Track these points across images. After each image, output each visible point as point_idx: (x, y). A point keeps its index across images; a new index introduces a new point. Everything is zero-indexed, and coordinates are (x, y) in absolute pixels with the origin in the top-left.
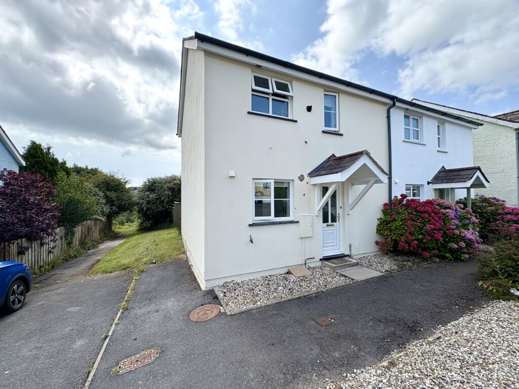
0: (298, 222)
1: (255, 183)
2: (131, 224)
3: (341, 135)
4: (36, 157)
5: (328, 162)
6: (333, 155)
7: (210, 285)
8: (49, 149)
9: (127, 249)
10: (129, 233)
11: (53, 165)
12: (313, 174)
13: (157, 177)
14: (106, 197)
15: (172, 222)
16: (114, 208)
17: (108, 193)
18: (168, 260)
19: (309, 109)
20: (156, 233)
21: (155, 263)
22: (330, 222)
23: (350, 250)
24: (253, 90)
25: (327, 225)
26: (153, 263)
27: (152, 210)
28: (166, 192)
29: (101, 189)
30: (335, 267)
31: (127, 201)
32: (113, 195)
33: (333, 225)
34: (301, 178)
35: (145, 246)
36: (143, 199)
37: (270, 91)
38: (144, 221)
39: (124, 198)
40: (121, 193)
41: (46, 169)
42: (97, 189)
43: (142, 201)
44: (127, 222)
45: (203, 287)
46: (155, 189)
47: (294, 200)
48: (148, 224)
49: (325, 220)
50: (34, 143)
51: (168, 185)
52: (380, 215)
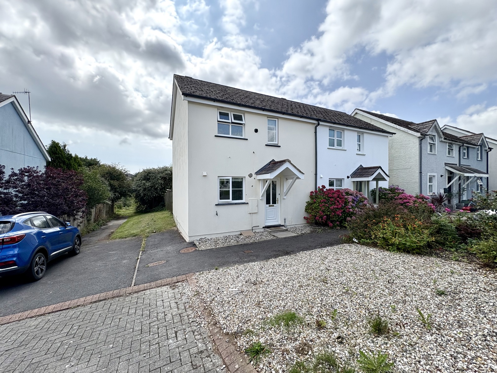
0: (248, 203)
1: (220, 179)
2: (127, 208)
3: (280, 146)
4: (56, 154)
5: (269, 164)
6: (273, 160)
7: (192, 239)
8: (65, 146)
9: (132, 224)
10: (128, 215)
11: (69, 160)
12: (258, 173)
13: (151, 168)
14: (110, 185)
15: (165, 206)
16: (117, 194)
17: (112, 182)
18: (164, 231)
19: (256, 131)
20: (153, 214)
21: (155, 232)
22: (271, 204)
23: (285, 222)
24: (218, 121)
25: (269, 206)
26: (154, 232)
27: (148, 196)
28: (160, 181)
29: (106, 179)
30: (270, 231)
31: (127, 188)
32: (116, 183)
33: (274, 206)
34: (250, 176)
35: (146, 222)
36: (140, 187)
37: (230, 121)
38: (140, 205)
39: (124, 185)
40: (122, 182)
41: (64, 163)
42: (103, 179)
43: (139, 189)
44: (124, 206)
45: (188, 240)
46: (149, 178)
47: (245, 189)
48: (144, 207)
49: (268, 202)
50: (54, 142)
51: (161, 175)
52: (308, 199)
